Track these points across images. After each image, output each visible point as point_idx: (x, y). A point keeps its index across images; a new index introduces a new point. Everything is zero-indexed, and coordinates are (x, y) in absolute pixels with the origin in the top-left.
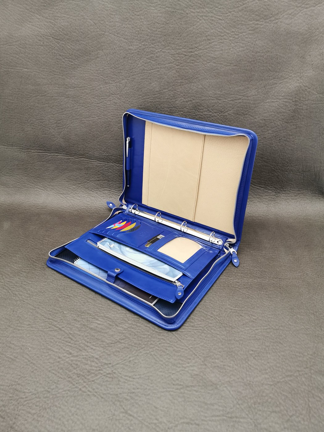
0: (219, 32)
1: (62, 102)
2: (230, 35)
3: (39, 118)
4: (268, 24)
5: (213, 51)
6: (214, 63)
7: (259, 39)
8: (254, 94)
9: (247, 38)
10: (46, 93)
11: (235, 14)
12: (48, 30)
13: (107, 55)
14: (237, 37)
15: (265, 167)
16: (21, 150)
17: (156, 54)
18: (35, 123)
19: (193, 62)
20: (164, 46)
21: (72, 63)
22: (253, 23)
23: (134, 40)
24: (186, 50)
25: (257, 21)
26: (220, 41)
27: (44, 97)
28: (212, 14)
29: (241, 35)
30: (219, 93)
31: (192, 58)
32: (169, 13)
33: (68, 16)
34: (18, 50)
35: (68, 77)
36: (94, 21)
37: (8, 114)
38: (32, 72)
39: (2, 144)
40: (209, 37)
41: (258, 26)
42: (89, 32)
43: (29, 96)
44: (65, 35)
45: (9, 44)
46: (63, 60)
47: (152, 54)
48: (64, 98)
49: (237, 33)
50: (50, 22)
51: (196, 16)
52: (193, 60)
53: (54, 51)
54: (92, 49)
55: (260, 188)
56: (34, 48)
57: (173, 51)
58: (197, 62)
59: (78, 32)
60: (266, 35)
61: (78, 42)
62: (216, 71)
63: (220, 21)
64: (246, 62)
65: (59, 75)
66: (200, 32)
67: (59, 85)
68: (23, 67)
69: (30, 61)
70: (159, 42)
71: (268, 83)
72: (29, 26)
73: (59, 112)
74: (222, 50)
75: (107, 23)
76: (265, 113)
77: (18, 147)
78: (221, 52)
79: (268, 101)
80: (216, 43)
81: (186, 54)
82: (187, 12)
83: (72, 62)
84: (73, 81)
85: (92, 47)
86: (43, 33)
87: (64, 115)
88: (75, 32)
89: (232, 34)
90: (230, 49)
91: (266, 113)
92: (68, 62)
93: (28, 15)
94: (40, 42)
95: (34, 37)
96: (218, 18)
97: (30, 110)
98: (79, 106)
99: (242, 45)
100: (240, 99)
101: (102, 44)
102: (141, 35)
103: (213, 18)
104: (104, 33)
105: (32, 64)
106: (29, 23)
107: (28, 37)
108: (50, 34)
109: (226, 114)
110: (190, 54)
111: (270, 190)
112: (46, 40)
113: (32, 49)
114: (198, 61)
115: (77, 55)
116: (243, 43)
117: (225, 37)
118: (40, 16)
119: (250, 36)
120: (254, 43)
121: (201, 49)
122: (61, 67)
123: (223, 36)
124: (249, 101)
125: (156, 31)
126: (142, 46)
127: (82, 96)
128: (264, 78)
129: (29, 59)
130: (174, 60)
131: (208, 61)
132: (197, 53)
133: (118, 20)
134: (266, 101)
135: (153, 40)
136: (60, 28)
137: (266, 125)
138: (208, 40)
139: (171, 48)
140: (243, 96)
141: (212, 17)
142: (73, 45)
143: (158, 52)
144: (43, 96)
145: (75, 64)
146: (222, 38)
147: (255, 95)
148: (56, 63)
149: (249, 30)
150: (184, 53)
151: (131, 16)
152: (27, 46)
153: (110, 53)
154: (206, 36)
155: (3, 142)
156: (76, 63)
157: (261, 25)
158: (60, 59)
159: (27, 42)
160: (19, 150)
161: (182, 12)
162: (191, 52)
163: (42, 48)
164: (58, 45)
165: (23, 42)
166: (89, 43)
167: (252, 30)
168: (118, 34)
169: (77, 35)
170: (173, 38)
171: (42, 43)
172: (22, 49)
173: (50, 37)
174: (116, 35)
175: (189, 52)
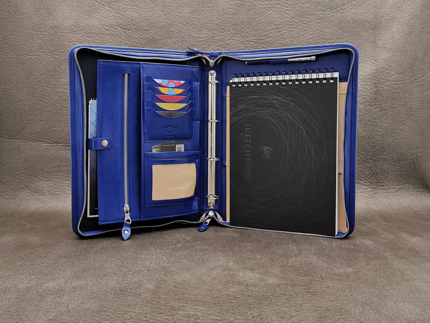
4: (334, 14)
7: (328, 27)
9: (315, 26)
11: (302, 5)
12: (117, 21)
14: (305, 25)
22: (320, 13)
23: (203, 29)
25: (323, 11)
28: (279, 6)
29: (309, 24)
32: (239, 5)
33: (138, 8)
36: (164, 13)
41: (325, 15)
42: (159, 22)
50: (120, 13)
51: (265, 8)
59: (146, 22)
60: (334, 24)
61: (146, 31)
63: (288, 12)
70: (228, 30)
72: (96, 16)
74: (292, 38)
75: (177, 14)
80: (285, 31)
81: (256, 41)
82: (255, 4)
86: (111, 23)
88: (144, 22)
90: (300, 36)
93: (97, 6)
94: (107, 31)
95: (101, 26)
96: (285, 9)
99: (311, 33)
101: (171, 33)
102: (210, 25)
103: (281, 9)
104: (173, 23)
106: (97, 14)
107: (94, 26)
108: (118, 24)
110: (260, 42)
113: (97, 38)
115: (144, 43)
116: (312, 31)
117: (294, 26)
118: (109, 8)
120: (323, 31)
121: (271, 37)
123: (292, 25)
125: (226, 20)
126: (211, 34)
130: (244, 47)
132: (267, 40)
133: (187, 11)
135: (223, 29)
136: (129, 18)
138: (278, 28)
139: (241, 36)
141: (279, 8)
142: (141, 34)
143: (228, 39)
146: (291, 27)
149: (317, 19)
151: (201, 8)
157: (328, 14)
161: (251, 4)
163: (108, 36)
164: (125, 35)
165: (89, 31)
166: (157, 32)
167: (319, 19)
168: (187, 23)
169: (145, 25)
170: (243, 27)
171: (108, 32)
172: (87, 38)
173: (117, 26)
174: (185, 25)
175: (259, 40)
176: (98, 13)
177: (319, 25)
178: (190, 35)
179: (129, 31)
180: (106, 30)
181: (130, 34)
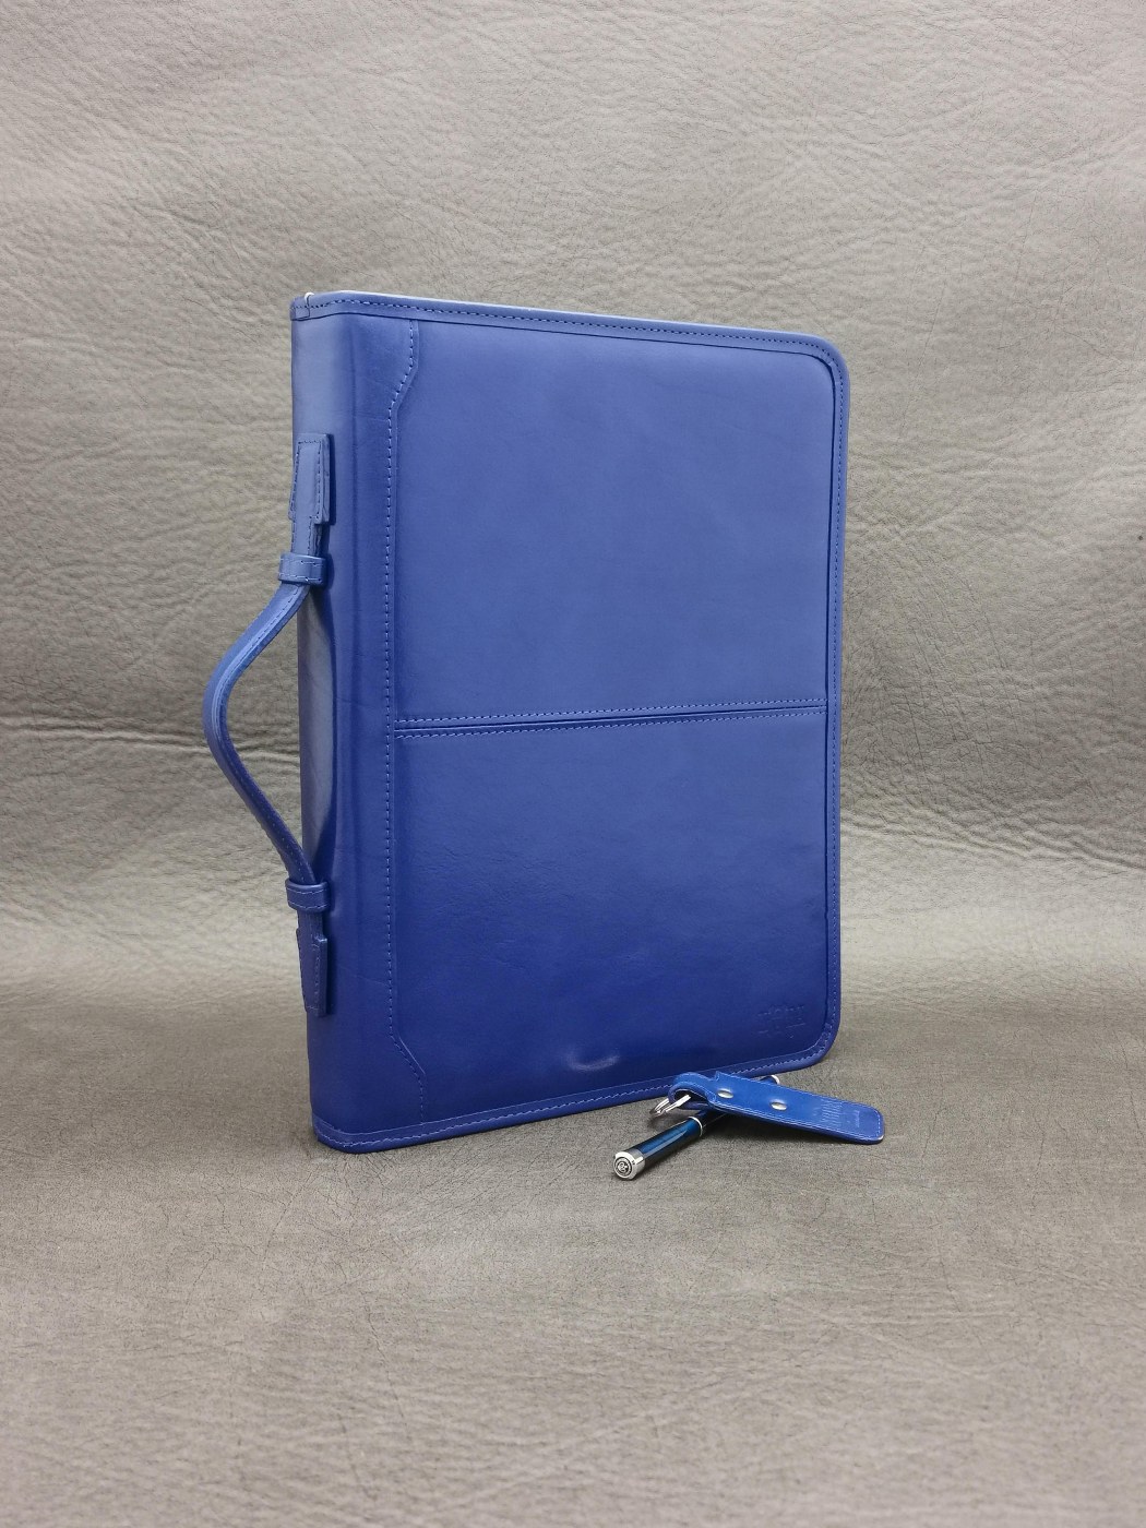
0: (876, 201)
1: (185, 481)
2: (920, 215)
3: (70, 555)
4: (1065, 176)
5: (855, 274)
6: (865, 319)
7: (1039, 232)
8: (1041, 444)
9: (988, 226)
10: (115, 445)
11: (934, 136)
12: (158, 185)
14: (947, 221)
18: (46, 582)
19: (775, 313)
20: (651, 250)
21: (251, 320)
22: (1008, 172)
23: (524, 228)
24: (743, 268)
25: (1021, 162)
26: (883, 236)
27: (104, 460)
28: (842, 138)
29: (962, 214)
30: (895, 438)
31: (771, 301)
32: (672, 128)
33: (249, 133)
34: (10, 258)
35: (228, 376)
36: (360, 154)
38: (63, 353)
40: (833, 222)
41: (1029, 182)
42: (337, 195)
43: (32, 456)
44: (230, 203)
46: (213, 306)
47: (602, 280)
48: (196, 463)
49: (950, 209)
50: (170, 152)
51: (781, 144)
52: (774, 308)
53: (174, 266)
54: (344, 259)
56: (87, 253)
57: (689, 270)
58: (792, 316)
59: (286, 196)
60: (1063, 217)
61: (284, 235)
62: (875, 350)
63: (875, 163)
64: (992, 318)
65: (185, 367)
66: (798, 200)
67: (182, 408)
68: (24, 331)
69: (58, 304)
70: (631, 236)
71: (1094, 400)
72: (72, 164)
73: (166, 527)
74: (892, 271)
75: (415, 162)
76: (1098, 520)
78: (890, 278)
79: (1102, 471)
80: (866, 245)
81: (742, 282)
82: (744, 126)
83: (252, 313)
84: (248, 391)
85: (346, 255)
86: (133, 195)
87: (189, 543)
88: (274, 195)
89: (927, 209)
90: (924, 267)
91: (1104, 520)
92: (234, 312)
93: (74, 121)
94: (117, 229)
95: (92, 208)
96: (866, 152)
97: (28, 516)
98: (264, 498)
99: (969, 252)
100: (983, 464)
101: (391, 243)
102: (556, 210)
103: (849, 152)
104: (398, 198)
105: (67, 320)
106: (74, 153)
107: (63, 208)
108: (166, 201)
109: (930, 527)
110: (761, 285)
112: (145, 224)
113: (74, 257)
114: (797, 311)
115: (275, 284)
116: (973, 247)
117: (900, 221)
118: (126, 127)
120: (1019, 245)
121: (805, 266)
122: (197, 334)
123: (891, 219)
124: (1021, 473)
125: (619, 194)
126: (560, 250)
127: (281, 457)
128: (1072, 381)
129: (56, 295)
130: (693, 307)
131: (838, 312)
132: (791, 280)
133: (459, 151)
134: (1096, 475)
135: (607, 229)
136: (212, 175)
137: (1110, 572)
138: (834, 230)
139: (681, 261)
140: (998, 451)
141: (843, 146)
142: (264, 243)
143: (629, 273)
144: (98, 456)
145: (262, 321)
146: (889, 225)
147: (1046, 448)
148: (176, 315)
149: (997, 198)
150: (735, 280)
151: (516, 139)
152: (54, 245)
153: (420, 279)
154: (826, 218)
156: (267, 317)
157: (1041, 177)
158: (200, 303)
159: (56, 228)
161: (724, 127)
162: (766, 276)
163: (123, 252)
164: (196, 245)
165: (39, 227)
166: (332, 237)
167: (1006, 198)
168: (458, 204)
169: (282, 206)
170: (690, 224)
171: (122, 234)
172: (31, 257)
173: (161, 209)
174: (449, 210)
175: (757, 276)
176: (79, 149)
177: (1002, 221)
178: (469, 252)
179: (213, 233)
180: (114, 223)
181: (218, 246)
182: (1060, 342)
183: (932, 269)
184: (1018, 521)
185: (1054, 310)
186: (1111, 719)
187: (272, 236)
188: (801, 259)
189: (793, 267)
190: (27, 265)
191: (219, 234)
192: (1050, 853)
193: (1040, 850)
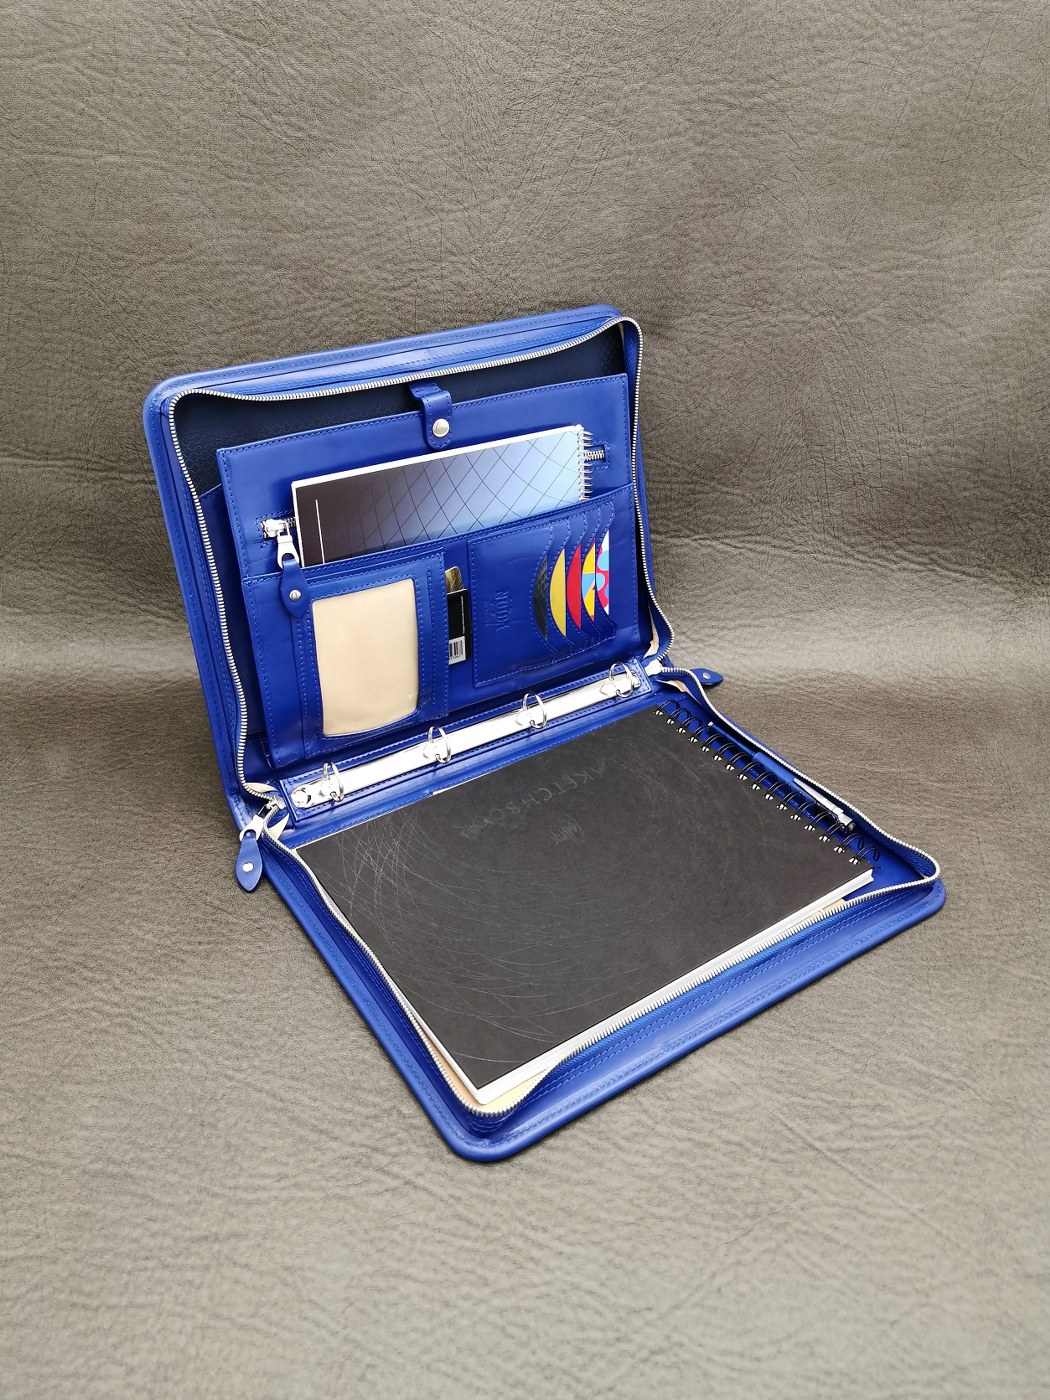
0: (858, 22)
1: (253, 284)
3: (162, 348)
5: (830, 92)
6: (833, 134)
8: (962, 247)
9: (951, 47)
10: (191, 252)
13: (436, 102)
15: (983, 504)
16: (83, 472)
17: (624, 102)
18: (144, 370)
19: (758, 130)
20: (656, 69)
21: (300, 135)
23: (543, 46)
24: (733, 86)
26: (859, 55)
27: (183, 266)
29: (932, 34)
30: (842, 242)
31: (755, 118)
34: (83, 79)
35: (283, 188)
37: (32, 335)
38: (138, 169)
39: (5, 450)
40: (818, 42)
43: (123, 264)
45: (48, 54)
46: (265, 121)
47: (609, 98)
48: (261, 267)
49: (920, 29)
52: (757, 125)
53: (229, 84)
54: (381, 76)
55: (964, 577)
57: (685, 88)
58: (771, 132)
60: (1018, 40)
61: (327, 52)
62: (838, 164)
64: (940, 135)
65: (245, 180)
66: (789, 20)
67: (245, 218)
68: (101, 148)
69: (130, 122)
70: (637, 54)
71: (1012, 210)
73: (240, 323)
74: (863, 89)
76: (998, 315)
77: (72, 462)
78: (859, 96)
79: (1008, 272)
80: (844, 64)
81: (732, 100)
83: (300, 129)
84: (301, 203)
85: (383, 72)
86: (188, 13)
87: (259, 336)
89: (901, 30)
90: (890, 85)
91: (1002, 314)
92: (285, 127)
94: (174, 48)
95: (152, 28)
97: (123, 316)
98: (320, 298)
99: (931, 72)
100: (912, 264)
101: (422, 60)
102: (572, 29)
105: (138, 137)
108: (218, 18)
109: (861, 319)
110: (747, 102)
111: (997, 583)
112: (201, 42)
113: (139, 77)
114: (775, 127)
115: (321, 101)
116: (935, 67)
117: (876, 41)
119: (964, 42)
120: (975, 66)
121: (788, 84)
122: (253, 148)
123: (869, 38)
124: (942, 273)
126: (574, 69)
127: (332, 263)
128: (998, 192)
129: (127, 114)
130: (687, 123)
131: (812, 129)
132: (774, 99)
134: (1003, 275)
135: (617, 48)
137: (999, 358)
138: (817, 50)
139: (680, 79)
140: (925, 253)
142: (308, 60)
143: (633, 91)
144: (178, 262)
145: (309, 136)
146: (865, 45)
147: (967, 251)
148: (234, 130)
149: (964, 20)
150: (726, 97)
152: (121, 64)
153: (449, 97)
154: (811, 38)
155: (9, 443)
156: (315, 132)
158: (254, 119)
159: (121, 48)
160: (72, 471)
162: (753, 93)
163: (183, 70)
164: (247, 62)
171: (181, 53)
172: (100, 76)
173: (213, 27)
175: (745, 95)
178: (493, 70)
179: (262, 50)
180: (173, 42)
181: (267, 63)
182: (996, 156)
183: (896, 88)
184: (932, 313)
185: (994, 127)
186: (977, 471)
187: (316, 53)
188: (785, 77)
189: (777, 86)
190: (99, 85)
191: (268, 51)
192: (912, 566)
193: (905, 564)
